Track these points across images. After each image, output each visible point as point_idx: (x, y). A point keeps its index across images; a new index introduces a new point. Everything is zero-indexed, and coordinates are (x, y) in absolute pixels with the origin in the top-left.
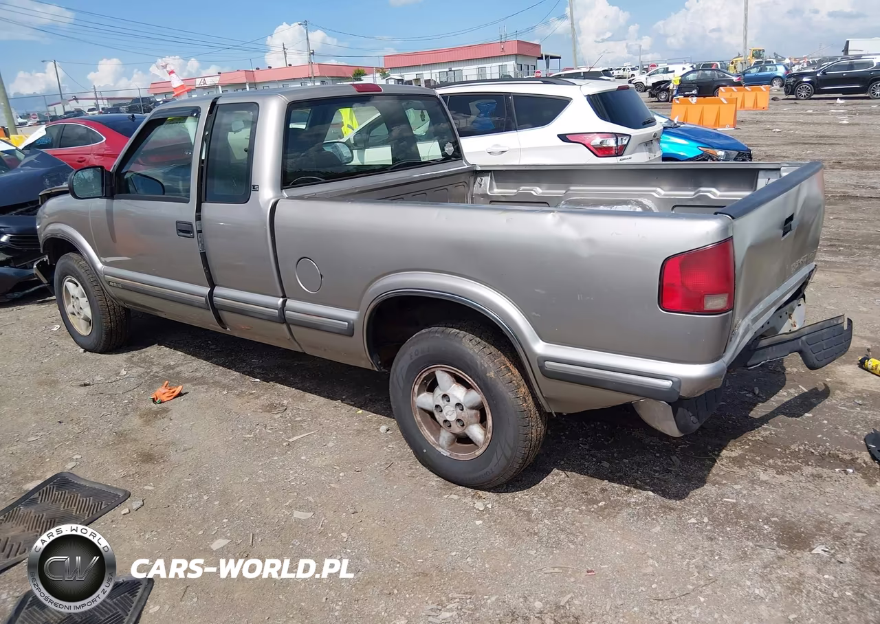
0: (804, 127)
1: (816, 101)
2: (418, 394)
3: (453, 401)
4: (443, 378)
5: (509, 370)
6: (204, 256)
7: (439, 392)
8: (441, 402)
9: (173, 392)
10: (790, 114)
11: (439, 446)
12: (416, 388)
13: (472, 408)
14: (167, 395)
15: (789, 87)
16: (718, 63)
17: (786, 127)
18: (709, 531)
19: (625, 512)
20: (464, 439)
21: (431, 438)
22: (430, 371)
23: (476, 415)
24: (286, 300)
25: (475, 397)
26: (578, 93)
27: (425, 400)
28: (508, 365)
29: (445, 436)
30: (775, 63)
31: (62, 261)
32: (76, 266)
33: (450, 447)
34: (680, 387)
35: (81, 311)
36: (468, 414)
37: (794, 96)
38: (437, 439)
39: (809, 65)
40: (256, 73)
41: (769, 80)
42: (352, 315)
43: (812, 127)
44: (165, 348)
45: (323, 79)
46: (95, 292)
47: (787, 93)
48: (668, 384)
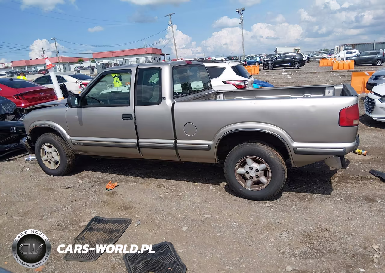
0: (276, 80)
1: (275, 70)
2: (238, 169)
3: (254, 169)
4: (249, 161)
5: (278, 155)
6: (136, 126)
7: (247, 167)
8: (249, 170)
9: (114, 185)
10: (268, 75)
11: (247, 187)
12: (237, 166)
13: (262, 170)
14: (112, 186)
15: (264, 65)
16: (234, 57)
17: (270, 80)
18: (345, 201)
19: (316, 200)
20: (258, 183)
21: (243, 185)
22: (244, 159)
23: (263, 173)
24: (177, 140)
25: (263, 166)
26: (228, 66)
27: (241, 171)
28: (277, 153)
29: (249, 183)
30: (254, 56)
31: (44, 137)
32: (52, 138)
33: (252, 187)
34: (346, 150)
35: (53, 158)
36: (260, 173)
37: (266, 69)
38: (246, 185)
39: (267, 57)
40: (31, 61)
41: (254, 63)
42: (210, 142)
43: (279, 80)
44: (90, 172)
45: (64, 63)
46: (63, 148)
47: (264, 67)
48: (342, 150)
